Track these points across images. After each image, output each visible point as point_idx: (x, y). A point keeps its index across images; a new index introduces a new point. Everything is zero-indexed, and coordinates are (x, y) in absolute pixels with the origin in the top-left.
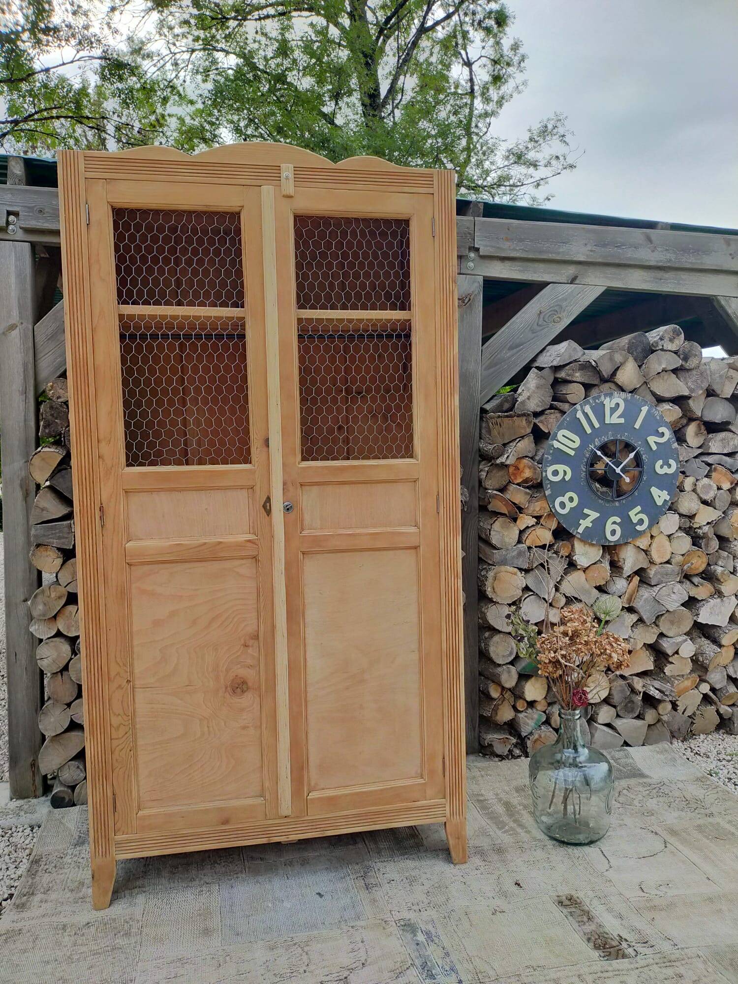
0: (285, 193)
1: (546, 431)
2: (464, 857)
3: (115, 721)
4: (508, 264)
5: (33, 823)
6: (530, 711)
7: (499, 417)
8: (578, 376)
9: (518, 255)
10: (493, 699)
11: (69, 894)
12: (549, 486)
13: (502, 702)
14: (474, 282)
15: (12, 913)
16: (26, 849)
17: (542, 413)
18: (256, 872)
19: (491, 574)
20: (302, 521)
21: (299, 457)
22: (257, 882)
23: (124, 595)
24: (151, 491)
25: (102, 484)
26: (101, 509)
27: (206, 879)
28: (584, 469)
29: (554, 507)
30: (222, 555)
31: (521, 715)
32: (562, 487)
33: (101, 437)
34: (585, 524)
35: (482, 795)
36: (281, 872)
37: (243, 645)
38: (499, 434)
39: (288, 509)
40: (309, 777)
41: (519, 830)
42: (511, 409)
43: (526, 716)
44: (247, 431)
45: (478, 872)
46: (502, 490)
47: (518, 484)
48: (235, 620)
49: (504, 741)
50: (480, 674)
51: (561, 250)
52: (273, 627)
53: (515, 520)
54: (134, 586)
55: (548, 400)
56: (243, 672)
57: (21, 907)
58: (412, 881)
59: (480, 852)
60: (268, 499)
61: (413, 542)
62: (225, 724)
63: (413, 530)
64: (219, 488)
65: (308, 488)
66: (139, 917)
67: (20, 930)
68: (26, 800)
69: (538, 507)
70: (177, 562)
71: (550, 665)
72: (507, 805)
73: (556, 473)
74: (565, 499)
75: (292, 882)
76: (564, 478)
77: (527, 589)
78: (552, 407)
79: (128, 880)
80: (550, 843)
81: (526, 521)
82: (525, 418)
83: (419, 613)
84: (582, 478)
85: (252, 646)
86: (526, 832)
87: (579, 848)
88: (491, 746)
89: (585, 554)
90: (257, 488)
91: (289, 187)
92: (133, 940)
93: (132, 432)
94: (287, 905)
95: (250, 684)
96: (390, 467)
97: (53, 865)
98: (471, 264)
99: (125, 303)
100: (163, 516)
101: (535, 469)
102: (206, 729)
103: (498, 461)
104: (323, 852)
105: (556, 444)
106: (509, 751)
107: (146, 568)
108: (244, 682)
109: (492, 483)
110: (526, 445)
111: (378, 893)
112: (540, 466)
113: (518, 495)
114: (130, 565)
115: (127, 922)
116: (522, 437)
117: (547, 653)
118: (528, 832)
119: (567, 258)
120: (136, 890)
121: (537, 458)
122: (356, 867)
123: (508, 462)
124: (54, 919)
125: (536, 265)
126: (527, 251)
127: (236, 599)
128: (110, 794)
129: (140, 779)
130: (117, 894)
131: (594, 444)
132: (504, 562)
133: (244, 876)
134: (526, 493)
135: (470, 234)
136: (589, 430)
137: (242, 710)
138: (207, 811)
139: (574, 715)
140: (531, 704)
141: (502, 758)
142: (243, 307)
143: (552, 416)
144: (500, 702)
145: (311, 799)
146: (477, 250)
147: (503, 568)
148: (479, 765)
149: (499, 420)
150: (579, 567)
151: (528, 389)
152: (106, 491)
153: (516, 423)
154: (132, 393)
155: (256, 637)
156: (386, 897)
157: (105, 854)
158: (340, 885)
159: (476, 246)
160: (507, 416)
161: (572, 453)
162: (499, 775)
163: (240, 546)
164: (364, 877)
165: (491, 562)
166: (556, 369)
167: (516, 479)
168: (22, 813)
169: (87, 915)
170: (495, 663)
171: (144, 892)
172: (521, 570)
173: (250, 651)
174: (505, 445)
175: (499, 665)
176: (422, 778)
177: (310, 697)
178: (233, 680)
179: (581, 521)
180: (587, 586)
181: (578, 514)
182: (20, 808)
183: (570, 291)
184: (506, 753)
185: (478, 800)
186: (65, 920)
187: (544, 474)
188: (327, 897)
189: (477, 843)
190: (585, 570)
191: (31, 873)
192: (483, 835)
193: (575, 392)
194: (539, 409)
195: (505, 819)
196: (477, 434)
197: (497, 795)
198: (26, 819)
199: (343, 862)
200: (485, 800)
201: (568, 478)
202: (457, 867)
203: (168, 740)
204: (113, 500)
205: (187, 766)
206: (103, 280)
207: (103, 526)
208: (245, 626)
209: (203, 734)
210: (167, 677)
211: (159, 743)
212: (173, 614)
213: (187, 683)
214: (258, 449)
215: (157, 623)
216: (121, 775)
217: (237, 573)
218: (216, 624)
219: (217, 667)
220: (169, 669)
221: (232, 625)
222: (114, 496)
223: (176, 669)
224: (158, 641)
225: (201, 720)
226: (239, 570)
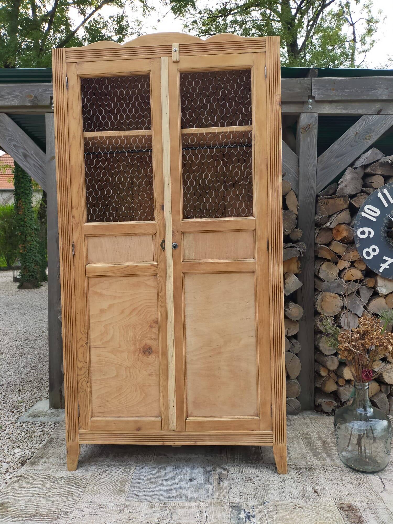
0: (174, 60)
1: (358, 207)
2: (285, 470)
3: (80, 365)
4: (334, 105)
5: (57, 421)
6: (347, 386)
7: (326, 198)
8: (379, 171)
9: (340, 98)
10: (323, 377)
11: (58, 461)
12: (358, 241)
13: (329, 379)
14: (312, 117)
15: (27, 466)
16: (49, 434)
17: (355, 196)
18: (159, 462)
19: (319, 297)
20: (184, 254)
21: (182, 216)
22: (158, 468)
23: (85, 294)
24: (100, 236)
25: (74, 231)
26: (73, 246)
27: (131, 462)
28: (383, 231)
29: (362, 255)
30: (137, 273)
31: (341, 388)
32: (368, 242)
33: (73, 205)
34: (384, 266)
35: (309, 435)
36: (173, 464)
37: (149, 326)
38: (326, 209)
39: (175, 247)
40: (187, 408)
41: (327, 458)
42: (335, 193)
43: (344, 389)
44: (152, 201)
45: (292, 481)
46: (328, 245)
47: (339, 241)
48: (145, 311)
49: (329, 404)
50: (316, 361)
51: (370, 93)
52: (166, 316)
53: (336, 263)
54: (90, 289)
55: (360, 187)
56: (149, 342)
57: (33, 464)
58: (248, 480)
59: (297, 469)
60: (164, 241)
61: (252, 268)
62: (139, 372)
63: (252, 261)
64: (136, 235)
65: (187, 235)
66: (88, 478)
67: (27, 475)
68: (57, 410)
69: (352, 255)
70: (113, 277)
71: (346, 352)
72: (324, 443)
73: (363, 233)
74: (370, 250)
75: (177, 471)
76: (369, 236)
77: (344, 308)
78: (362, 192)
79: (90, 457)
80: (345, 469)
81: (344, 264)
82: (342, 199)
83: (256, 313)
84: (382, 236)
85: (155, 327)
86: (331, 460)
87: (365, 475)
88: (320, 406)
89: (385, 286)
90: (157, 235)
91: (176, 56)
92: (80, 490)
93: (90, 203)
94: (170, 483)
95: (153, 349)
96: (237, 221)
97: (58, 444)
98: (310, 106)
99: (87, 131)
100: (106, 250)
101: (350, 231)
102: (129, 374)
103: (324, 226)
104: (201, 456)
105: (363, 214)
106: (333, 410)
107: (97, 280)
108: (150, 348)
109: (321, 240)
110: (344, 216)
111: (225, 485)
112: (353, 229)
113: (338, 248)
114: (88, 277)
115: (82, 480)
116: (341, 211)
117: (343, 343)
118: (333, 460)
119: (375, 98)
120: (92, 463)
121: (352, 224)
122: (217, 467)
123: (331, 227)
124: (46, 472)
125: (353, 104)
126: (347, 96)
127: (146, 299)
128: (76, 406)
129: (93, 399)
130: (81, 464)
131: (390, 214)
132: (328, 290)
133: (151, 463)
134: (344, 246)
135: (308, 88)
136: (386, 205)
137: (149, 364)
138: (128, 422)
139: (364, 386)
140: (348, 382)
141: (328, 414)
142: (150, 129)
143: (362, 197)
144: (327, 379)
145: (188, 422)
146: (313, 98)
147: (328, 294)
148: (311, 416)
149: (325, 200)
150: (380, 295)
151: (346, 180)
152: (76, 235)
153: (337, 201)
154: (90, 181)
155: (157, 322)
156: (229, 488)
157: (74, 440)
158: (204, 477)
159: (313, 95)
160: (331, 198)
161: (375, 220)
162: (323, 424)
163: (147, 268)
164: (219, 474)
165: (320, 290)
166: (365, 167)
167: (337, 237)
168: (53, 416)
169: (63, 473)
170: (323, 354)
171: (96, 465)
172: (340, 295)
173: (154, 330)
174: (330, 216)
175: (326, 356)
176: (258, 416)
177: (188, 360)
178: (144, 347)
179: (382, 265)
180: (387, 307)
181: (379, 260)
182: (52, 413)
183: (377, 119)
184: (330, 411)
185: (306, 437)
186: (51, 474)
187: (355, 233)
188: (195, 482)
189: (297, 463)
190: (385, 297)
191: (45, 447)
192: (302, 459)
193: (378, 180)
194: (353, 193)
195: (321, 450)
196: (314, 211)
197: (319, 435)
198: (53, 419)
199: (210, 463)
200: (311, 438)
201: (371, 236)
202: (280, 476)
203: (108, 378)
204: (79, 241)
205: (118, 394)
206: (75, 118)
207: (74, 255)
208: (151, 315)
209: (127, 377)
210: (107, 342)
211: (103, 380)
212: (111, 306)
213: (118, 346)
214: (158, 212)
215: (102, 311)
216: (82, 396)
217: (147, 284)
218: (135, 313)
219: (135, 338)
220: (109, 337)
221: (143, 315)
222: (80, 238)
223: (112, 338)
224: (103, 321)
225: (126, 368)
226: (148, 282)
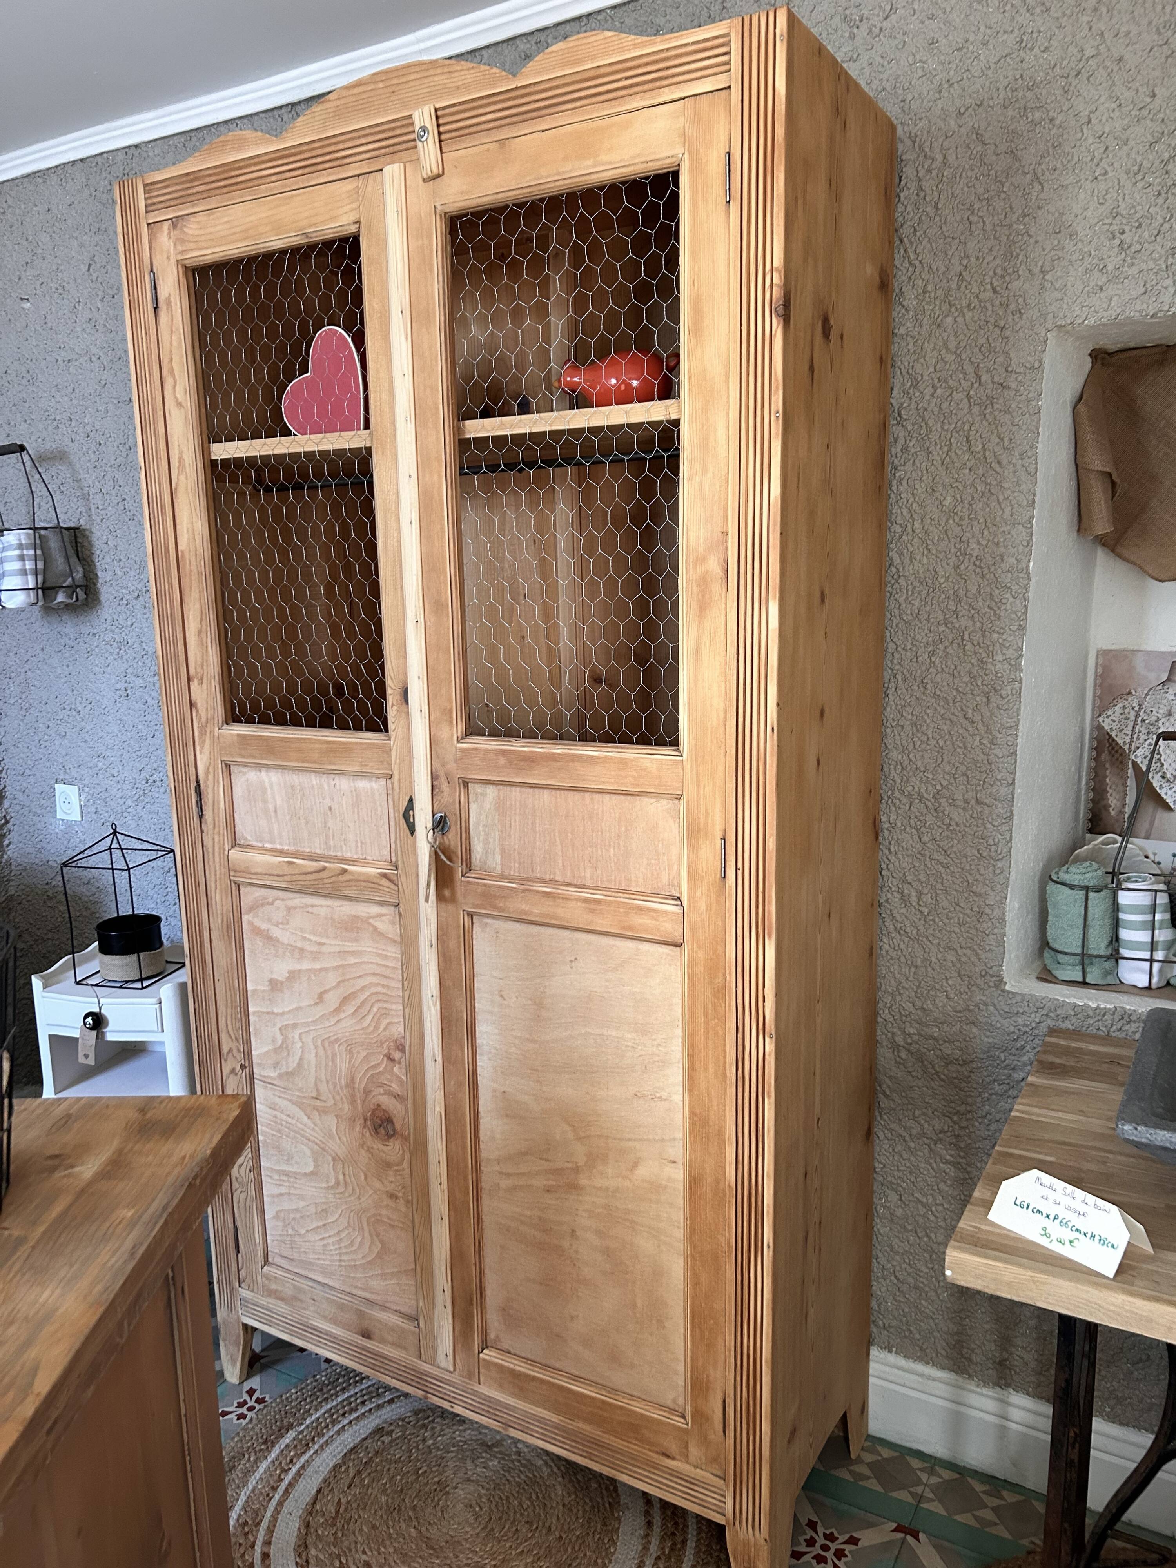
20: (468, 851)
21: (459, 728)
25: (198, 748)
26: (198, 790)
30: (350, 891)
33: (192, 672)
37: (385, 1055)
39: (439, 825)
40: (482, 1320)
48: (375, 1009)
52: (422, 1040)
54: (245, 918)
56: (387, 1102)
60: (411, 804)
62: (366, 1178)
64: (344, 774)
65: (478, 790)
83: (684, 1087)
85: (399, 1063)
90: (396, 781)
91: (428, 157)
95: (398, 1126)
96: (622, 764)
100: (276, 811)
102: (341, 1177)
107: (257, 894)
108: (390, 1120)
114: (238, 884)
127: (375, 974)
128: (231, 1225)
129: (265, 1218)
137: (389, 1165)
138: (342, 1306)
145: (484, 1360)
152: (202, 761)
155: (401, 1048)
157: (231, 1308)
163: (371, 882)
173: (396, 1069)
176: (684, 1417)
177: (487, 1181)
178: (374, 1111)
203: (295, 1173)
204: (211, 777)
205: (320, 1224)
206: (179, 405)
207: (201, 817)
208: (389, 1024)
209: (338, 1183)
210: (290, 1074)
211: (286, 1174)
212: (293, 975)
213: (314, 1095)
214: (395, 708)
215: (275, 985)
216: (242, 1201)
217: (375, 929)
218: (350, 1009)
219: (352, 1080)
220: (292, 1065)
221: (371, 1017)
222: (211, 770)
223: (300, 1065)
224: (277, 1014)
225: (334, 1159)
226: (378, 924)
